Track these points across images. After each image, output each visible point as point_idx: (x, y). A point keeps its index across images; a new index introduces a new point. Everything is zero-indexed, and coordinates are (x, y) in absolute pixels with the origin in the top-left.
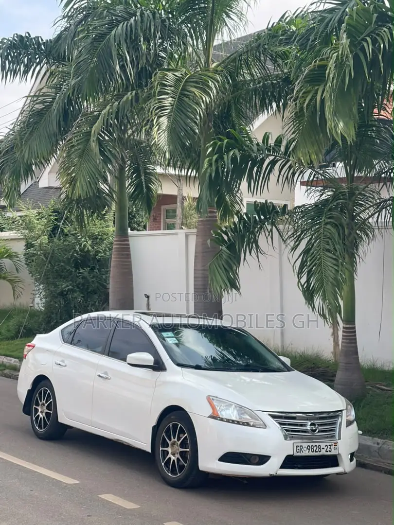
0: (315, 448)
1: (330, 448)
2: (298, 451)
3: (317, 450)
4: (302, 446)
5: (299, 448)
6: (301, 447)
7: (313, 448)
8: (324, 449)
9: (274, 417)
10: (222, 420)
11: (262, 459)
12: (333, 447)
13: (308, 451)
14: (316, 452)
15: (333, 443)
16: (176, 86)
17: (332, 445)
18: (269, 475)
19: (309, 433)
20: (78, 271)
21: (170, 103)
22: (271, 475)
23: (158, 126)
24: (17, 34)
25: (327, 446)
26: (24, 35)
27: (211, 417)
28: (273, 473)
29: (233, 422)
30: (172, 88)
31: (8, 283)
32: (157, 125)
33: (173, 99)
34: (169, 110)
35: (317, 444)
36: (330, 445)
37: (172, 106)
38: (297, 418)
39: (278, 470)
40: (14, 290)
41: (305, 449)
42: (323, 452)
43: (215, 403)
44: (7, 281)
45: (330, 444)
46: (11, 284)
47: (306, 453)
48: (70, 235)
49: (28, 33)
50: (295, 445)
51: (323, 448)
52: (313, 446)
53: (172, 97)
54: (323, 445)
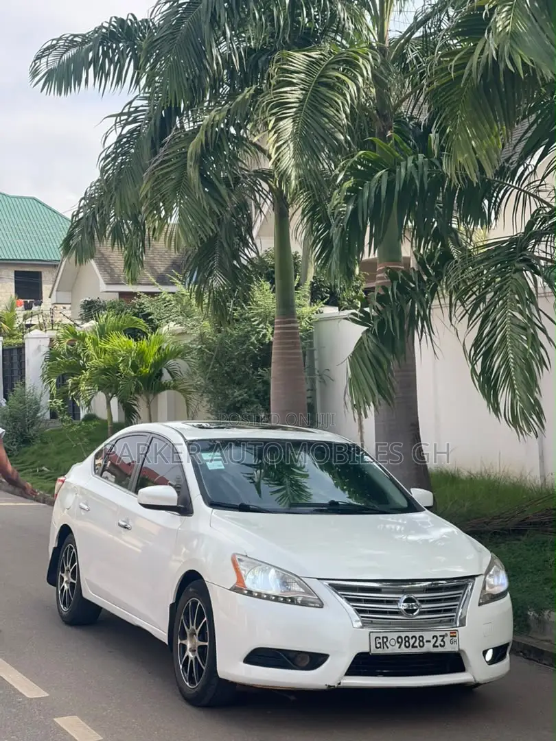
0: (412, 642)
1: (442, 641)
2: (378, 646)
3: (417, 644)
4: (387, 638)
5: (381, 641)
6: (385, 640)
7: (408, 641)
8: (429, 641)
9: (337, 588)
10: (250, 593)
11: (315, 660)
12: (447, 639)
13: (398, 645)
14: (413, 647)
15: (448, 633)
16: (308, 72)
17: (447, 635)
18: (325, 688)
19: (402, 615)
20: (256, 373)
21: (297, 98)
22: (329, 686)
23: (276, 135)
24: (115, 17)
25: (436, 636)
26: (125, 18)
27: (234, 589)
28: (333, 682)
29: (268, 598)
30: (302, 76)
31: (180, 394)
32: (275, 133)
33: (304, 92)
34: (294, 110)
35: (417, 634)
36: (443, 636)
37: (301, 102)
38: (382, 590)
39: (342, 678)
40: (188, 404)
41: (393, 642)
42: (428, 648)
43: (241, 566)
44: (180, 391)
45: (443, 633)
46: (185, 397)
47: (393, 649)
48: (241, 320)
49: (133, 15)
50: (373, 636)
51: (427, 641)
52: (408, 637)
53: (301, 89)
54: (428, 636)
